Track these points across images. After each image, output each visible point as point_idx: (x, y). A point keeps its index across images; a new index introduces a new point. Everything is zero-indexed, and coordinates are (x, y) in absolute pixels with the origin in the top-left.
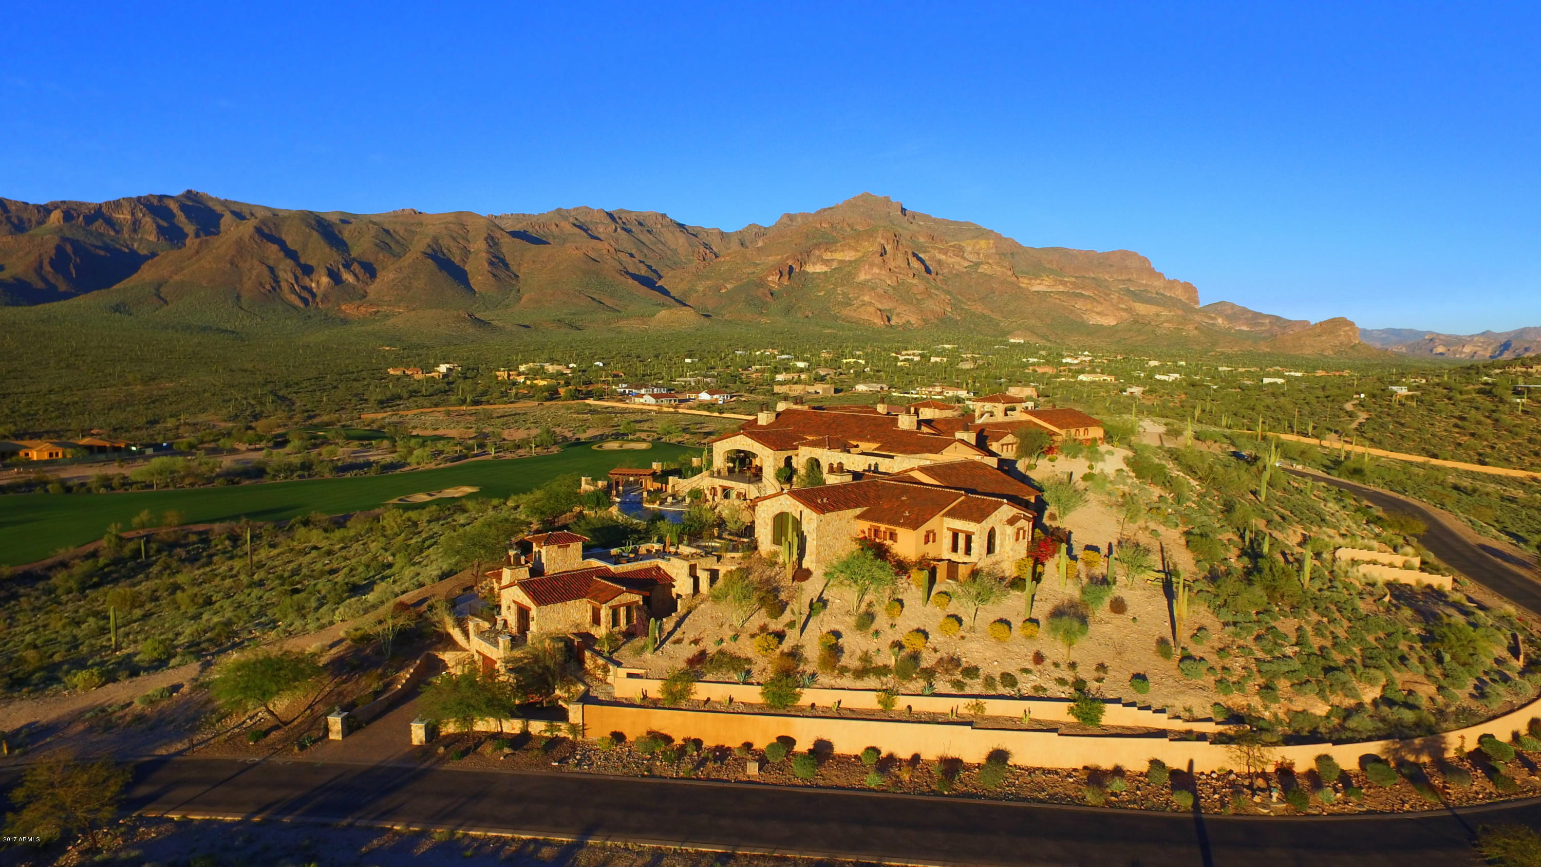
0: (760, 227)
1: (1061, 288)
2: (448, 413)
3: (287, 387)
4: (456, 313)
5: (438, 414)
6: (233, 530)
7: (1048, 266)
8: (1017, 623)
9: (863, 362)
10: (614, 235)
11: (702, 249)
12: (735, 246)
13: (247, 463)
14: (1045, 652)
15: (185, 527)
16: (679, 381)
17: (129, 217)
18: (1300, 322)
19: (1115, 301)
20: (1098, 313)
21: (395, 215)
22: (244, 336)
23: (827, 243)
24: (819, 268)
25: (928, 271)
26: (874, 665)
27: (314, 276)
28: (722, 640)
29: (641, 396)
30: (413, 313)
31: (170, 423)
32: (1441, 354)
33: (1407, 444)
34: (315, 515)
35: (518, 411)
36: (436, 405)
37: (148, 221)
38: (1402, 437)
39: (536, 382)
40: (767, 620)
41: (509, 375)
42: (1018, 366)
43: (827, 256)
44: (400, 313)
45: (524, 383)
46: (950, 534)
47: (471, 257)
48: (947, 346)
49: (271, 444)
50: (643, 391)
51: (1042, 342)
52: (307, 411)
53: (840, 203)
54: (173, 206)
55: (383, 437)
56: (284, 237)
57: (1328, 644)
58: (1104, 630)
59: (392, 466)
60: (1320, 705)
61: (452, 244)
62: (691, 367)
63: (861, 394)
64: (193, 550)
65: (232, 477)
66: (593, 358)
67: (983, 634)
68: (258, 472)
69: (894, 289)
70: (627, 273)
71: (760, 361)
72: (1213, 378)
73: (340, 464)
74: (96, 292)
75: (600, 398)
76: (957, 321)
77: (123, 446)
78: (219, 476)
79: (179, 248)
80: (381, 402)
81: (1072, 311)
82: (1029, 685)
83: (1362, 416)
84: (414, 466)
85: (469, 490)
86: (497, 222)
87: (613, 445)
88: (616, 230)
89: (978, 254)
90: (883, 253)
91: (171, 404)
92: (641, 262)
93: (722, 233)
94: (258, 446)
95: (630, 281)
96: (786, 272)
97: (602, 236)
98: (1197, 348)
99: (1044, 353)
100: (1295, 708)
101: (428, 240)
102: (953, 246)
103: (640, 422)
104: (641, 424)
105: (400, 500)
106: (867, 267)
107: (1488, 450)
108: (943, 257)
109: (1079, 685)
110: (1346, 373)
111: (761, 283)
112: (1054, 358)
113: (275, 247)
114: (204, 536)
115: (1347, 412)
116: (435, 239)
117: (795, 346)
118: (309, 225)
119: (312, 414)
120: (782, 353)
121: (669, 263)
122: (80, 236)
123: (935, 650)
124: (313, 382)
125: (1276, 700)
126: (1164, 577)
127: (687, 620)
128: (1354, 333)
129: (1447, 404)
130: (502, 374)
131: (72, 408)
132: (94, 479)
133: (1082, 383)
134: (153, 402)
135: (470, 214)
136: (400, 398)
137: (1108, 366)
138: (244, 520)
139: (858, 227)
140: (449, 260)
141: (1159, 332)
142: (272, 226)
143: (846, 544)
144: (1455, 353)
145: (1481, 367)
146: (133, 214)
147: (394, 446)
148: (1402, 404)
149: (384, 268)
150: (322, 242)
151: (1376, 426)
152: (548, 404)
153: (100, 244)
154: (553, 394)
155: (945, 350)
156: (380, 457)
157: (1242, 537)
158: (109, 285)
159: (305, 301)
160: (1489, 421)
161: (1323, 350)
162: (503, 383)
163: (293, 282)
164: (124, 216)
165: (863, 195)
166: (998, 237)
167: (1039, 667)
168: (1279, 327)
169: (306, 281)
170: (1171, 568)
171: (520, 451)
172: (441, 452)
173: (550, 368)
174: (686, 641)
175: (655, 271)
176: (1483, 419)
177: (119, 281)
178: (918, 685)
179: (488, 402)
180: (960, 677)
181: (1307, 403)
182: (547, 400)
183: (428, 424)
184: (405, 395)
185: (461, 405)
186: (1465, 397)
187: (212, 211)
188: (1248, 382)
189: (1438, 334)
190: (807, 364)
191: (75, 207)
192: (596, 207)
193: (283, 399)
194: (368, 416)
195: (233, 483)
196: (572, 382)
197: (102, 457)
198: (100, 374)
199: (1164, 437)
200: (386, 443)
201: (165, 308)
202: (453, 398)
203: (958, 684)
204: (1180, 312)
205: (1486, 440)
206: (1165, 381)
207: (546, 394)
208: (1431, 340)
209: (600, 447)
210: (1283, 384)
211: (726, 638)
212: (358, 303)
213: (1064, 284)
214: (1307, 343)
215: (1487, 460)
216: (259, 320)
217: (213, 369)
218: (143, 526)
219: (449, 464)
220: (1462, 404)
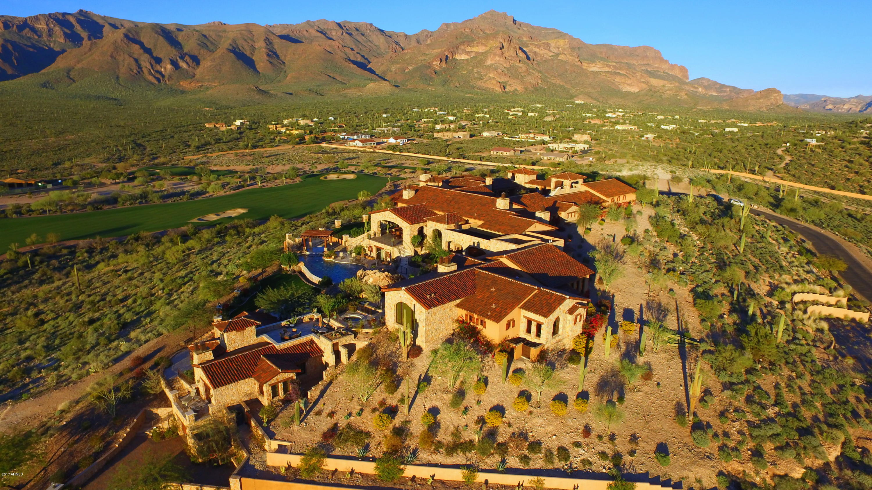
0: (429, 32)
1: (607, 69)
2: (236, 155)
3: (143, 137)
4: (248, 87)
5: (230, 155)
6: (91, 244)
7: (600, 56)
8: (572, 396)
9: (488, 116)
10: (342, 37)
11: (394, 45)
12: (414, 43)
13: (109, 194)
14: (593, 425)
15: (62, 243)
16: (378, 130)
17: (45, 27)
18: (747, 90)
19: (639, 77)
20: (628, 85)
21: (209, 26)
22: (122, 102)
23: (468, 42)
24: (464, 57)
25: (528, 58)
26: (462, 440)
27: (162, 64)
28: (350, 414)
29: (354, 140)
30: (222, 87)
31: (67, 164)
32: (830, 109)
33: (816, 179)
34: (144, 234)
35: (279, 153)
36: (230, 149)
37: (57, 29)
38: (813, 174)
39: (292, 132)
40: (386, 395)
41: (276, 128)
42: (580, 119)
43: (469, 49)
44: (215, 86)
45: (285, 132)
46: (526, 321)
47: (256, 52)
48: (538, 105)
49: (126, 179)
50: (355, 137)
51: (594, 103)
52: (152, 155)
53: (477, 16)
54: (72, 20)
55: (194, 174)
56: (142, 40)
57: (798, 400)
58: (636, 398)
59: (198, 194)
60: (798, 469)
61: (245, 44)
62: (386, 120)
63: (485, 138)
64: (64, 260)
65: (97, 205)
66: (328, 114)
67: (546, 409)
68: (113, 200)
69: (508, 69)
70: (350, 60)
71: (427, 115)
72: (696, 127)
73: (165, 193)
74: (30, 75)
75: (329, 142)
76: (545, 89)
77: (33, 183)
78: (90, 203)
79: (79, 47)
80: (198, 147)
81: (613, 83)
82: (578, 459)
83: (788, 159)
84: (211, 193)
85: (242, 211)
86: (271, 29)
87: (333, 176)
88: (342, 34)
89: (558, 48)
90: (502, 47)
91: (70, 151)
92: (358, 53)
93: (406, 35)
94: (117, 181)
95: (352, 65)
96: (444, 60)
97: (334, 38)
98: (686, 106)
99: (595, 110)
100: (778, 472)
101: (230, 41)
102: (544, 43)
103: (352, 159)
104: (352, 161)
105: (198, 219)
106: (492, 56)
107: (866, 183)
108: (537, 50)
109: (617, 457)
110: (774, 124)
111: (429, 66)
112: (601, 113)
113: (137, 47)
114: (73, 249)
115: (778, 156)
116: (234, 41)
117: (448, 108)
118: (156, 32)
119: (155, 156)
120: (441, 110)
121: (374, 54)
122: (16, 38)
123: (510, 425)
124: (159, 133)
125: (764, 466)
126: (679, 338)
127: (328, 391)
128: (780, 98)
129: (840, 151)
130: (272, 127)
131: (8, 154)
132: (11, 207)
133: (618, 131)
134: (60, 150)
135: (254, 25)
136: (210, 144)
137: (633, 119)
138: (98, 238)
139: (487, 32)
140: (243, 53)
141: (664, 96)
142: (134, 34)
143: (449, 326)
144: (838, 109)
145: (859, 122)
146: (47, 25)
147: (200, 180)
148: (812, 151)
149: (204, 59)
150: (166, 43)
151: (796, 166)
152: (298, 146)
153: (29, 44)
154: (301, 140)
155: (537, 107)
156: (191, 188)
157: (732, 292)
158: (38, 71)
159: (159, 80)
160: (867, 163)
161: (760, 108)
162: (272, 133)
163: (150, 68)
164: (41, 26)
165: (490, 11)
166: (571, 38)
167: (587, 440)
168: (735, 93)
169: (158, 67)
170: (684, 327)
171: (277, 181)
172: (228, 184)
173: (302, 122)
174: (324, 414)
175: (366, 59)
176: (863, 162)
177: (44, 68)
178: (494, 460)
179: (262, 147)
180: (526, 452)
181: (754, 149)
182: (298, 144)
183: (224, 162)
184: (213, 142)
185: (245, 148)
186: (852, 146)
187: (97, 23)
188: (716, 131)
189: (830, 98)
190: (455, 118)
191: (10, 20)
192: (330, 19)
193: (139, 145)
194: (188, 158)
195: (98, 209)
196: (314, 132)
197: (19, 191)
198: (30, 130)
199: (670, 182)
200: (195, 178)
201: (74, 85)
202: (241, 144)
203: (525, 459)
204: (677, 84)
205: (865, 176)
206: (667, 129)
207: (297, 140)
208: (825, 101)
209: (325, 178)
210: (737, 132)
211: (354, 412)
212: (189, 80)
213: (609, 66)
214: (751, 103)
215: (865, 190)
216: (131, 92)
217: (100, 125)
218: (33, 243)
219: (232, 192)
220: (850, 151)
